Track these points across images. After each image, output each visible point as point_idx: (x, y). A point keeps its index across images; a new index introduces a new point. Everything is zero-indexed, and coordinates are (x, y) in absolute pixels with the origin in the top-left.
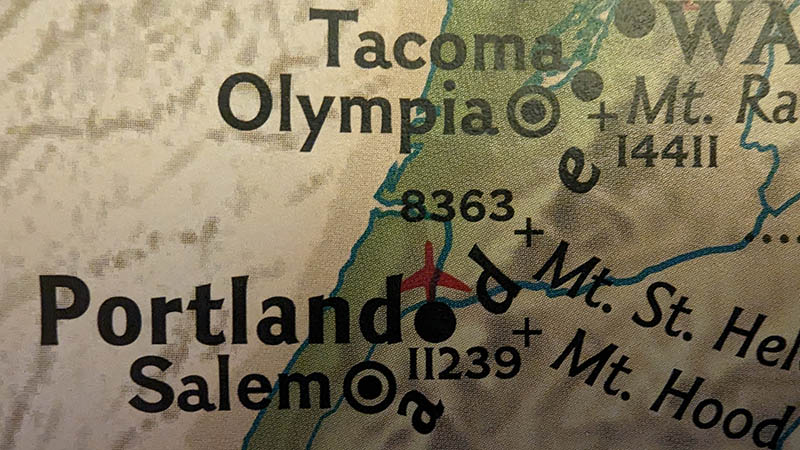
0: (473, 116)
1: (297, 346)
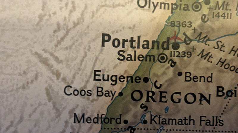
0: (185, 7)
1: (149, 50)
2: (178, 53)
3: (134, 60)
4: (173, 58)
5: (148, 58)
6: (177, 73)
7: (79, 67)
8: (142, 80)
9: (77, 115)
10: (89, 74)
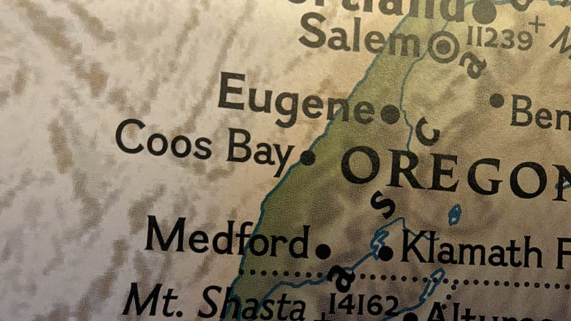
1: (401, 18)
2: (491, 33)
3: (352, 47)
4: (474, 48)
5: (399, 43)
6: (487, 97)
7: (172, 58)
8: (377, 117)
9: (159, 221)
10: (204, 84)
